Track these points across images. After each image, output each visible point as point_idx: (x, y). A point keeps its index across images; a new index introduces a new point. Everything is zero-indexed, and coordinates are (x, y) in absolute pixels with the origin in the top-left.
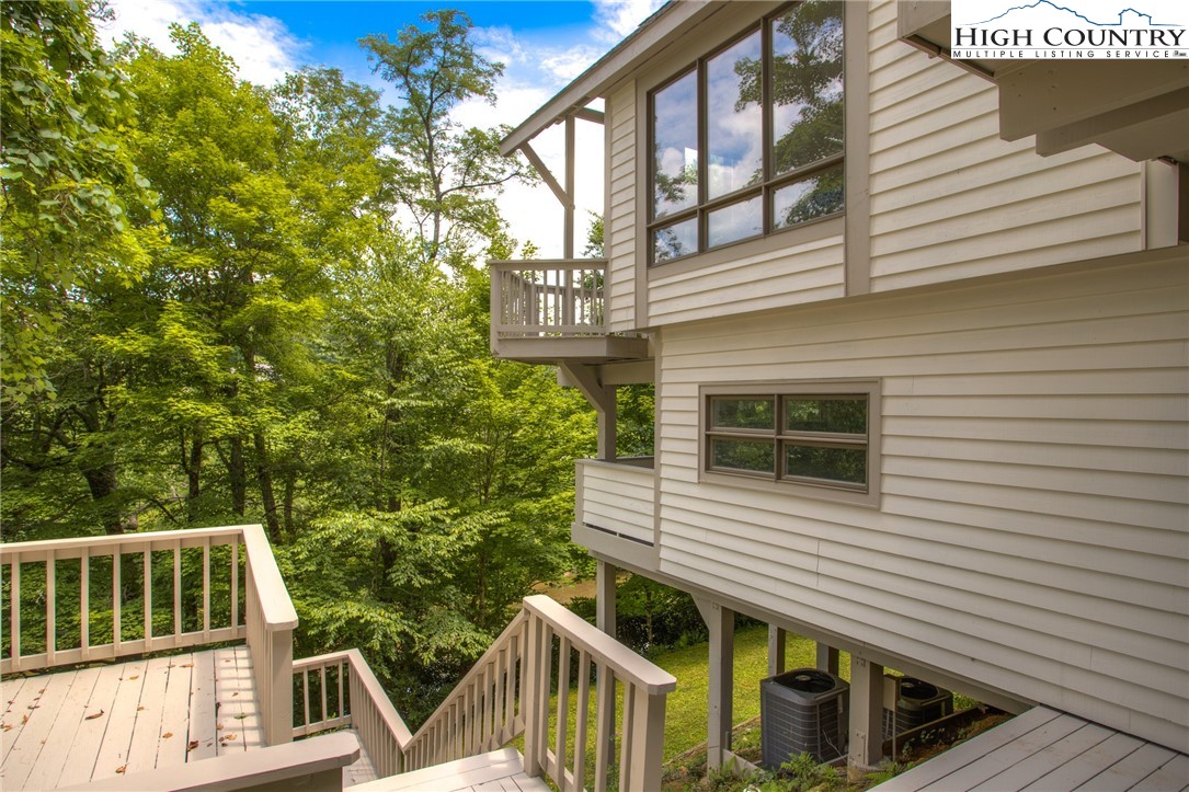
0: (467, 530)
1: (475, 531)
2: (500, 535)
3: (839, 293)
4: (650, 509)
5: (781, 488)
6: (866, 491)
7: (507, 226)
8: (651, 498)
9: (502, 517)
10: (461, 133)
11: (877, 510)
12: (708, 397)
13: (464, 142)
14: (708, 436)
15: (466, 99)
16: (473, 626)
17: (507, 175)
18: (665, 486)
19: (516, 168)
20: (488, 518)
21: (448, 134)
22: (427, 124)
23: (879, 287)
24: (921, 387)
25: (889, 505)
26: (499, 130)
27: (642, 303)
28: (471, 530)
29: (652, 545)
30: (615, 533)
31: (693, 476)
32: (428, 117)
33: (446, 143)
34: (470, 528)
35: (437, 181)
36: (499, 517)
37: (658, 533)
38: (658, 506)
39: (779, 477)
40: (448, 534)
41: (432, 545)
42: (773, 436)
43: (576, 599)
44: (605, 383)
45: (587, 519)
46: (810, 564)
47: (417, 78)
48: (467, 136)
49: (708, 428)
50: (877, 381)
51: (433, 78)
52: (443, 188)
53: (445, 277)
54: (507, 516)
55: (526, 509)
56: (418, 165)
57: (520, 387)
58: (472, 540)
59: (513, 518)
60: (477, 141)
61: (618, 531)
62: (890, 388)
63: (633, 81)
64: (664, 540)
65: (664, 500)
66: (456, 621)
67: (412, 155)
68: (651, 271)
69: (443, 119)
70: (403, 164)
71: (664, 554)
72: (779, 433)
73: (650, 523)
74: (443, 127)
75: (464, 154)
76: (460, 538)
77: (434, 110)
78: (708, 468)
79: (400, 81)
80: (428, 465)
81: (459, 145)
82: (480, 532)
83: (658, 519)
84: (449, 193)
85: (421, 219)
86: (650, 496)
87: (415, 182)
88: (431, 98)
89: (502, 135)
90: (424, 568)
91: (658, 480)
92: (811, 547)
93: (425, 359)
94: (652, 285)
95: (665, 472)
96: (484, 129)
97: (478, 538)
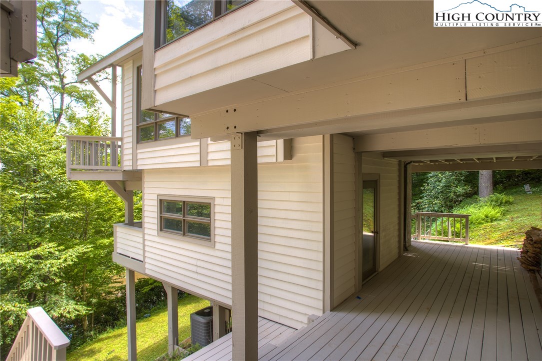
0: (70, 256)
1: (74, 256)
2: (89, 256)
3: (198, 164)
4: (141, 246)
5: (185, 238)
6: (210, 240)
7: (101, 103)
8: (142, 242)
9: (89, 248)
10: (76, 56)
11: (213, 247)
12: (161, 200)
13: (78, 60)
14: (161, 217)
15: (78, 38)
16: (75, 302)
17: (101, 78)
18: (147, 237)
19: (106, 75)
20: (81, 249)
21: (68, 54)
22: (55, 47)
23: (211, 164)
24: (225, 202)
25: (218, 246)
26: (96, 56)
27: (135, 159)
28: (72, 256)
29: (142, 262)
30: (129, 257)
31: (155, 233)
32: (56, 45)
33: (67, 59)
34: (71, 255)
35: (62, 78)
36: (88, 248)
37: (144, 257)
38: (144, 246)
39: (184, 234)
40: (60, 259)
41: (48, 266)
42: (182, 218)
43: (140, 279)
44: (127, 189)
45: (119, 251)
46: (194, 268)
48: (78, 57)
49: (161, 213)
50: (213, 199)
51: (58, 25)
52: (66, 81)
53: (66, 127)
54: (92, 247)
55: (102, 243)
56: (52, 67)
57: (100, 185)
58: (72, 261)
59: (96, 248)
60: (84, 60)
61: (131, 256)
62: (217, 201)
63: (132, 61)
64: (147, 260)
65: (147, 243)
66: (65, 301)
67: (48, 62)
68: (138, 145)
69: (66, 47)
70: (43, 66)
71: (147, 266)
72: (184, 216)
73: (141, 252)
74: (65, 51)
75: (77, 65)
76: (65, 260)
77: (60, 42)
78: (161, 230)
80: (48, 226)
81: (75, 61)
82: (77, 257)
83: (144, 251)
84: (70, 84)
85: (53, 97)
86: (141, 240)
87: (49, 76)
88: (57, 35)
89: (98, 59)
90: (45, 278)
91: (144, 235)
92: (194, 262)
93: (45, 173)
94: (138, 151)
95: (146, 231)
96: (88, 55)
97: (76, 260)
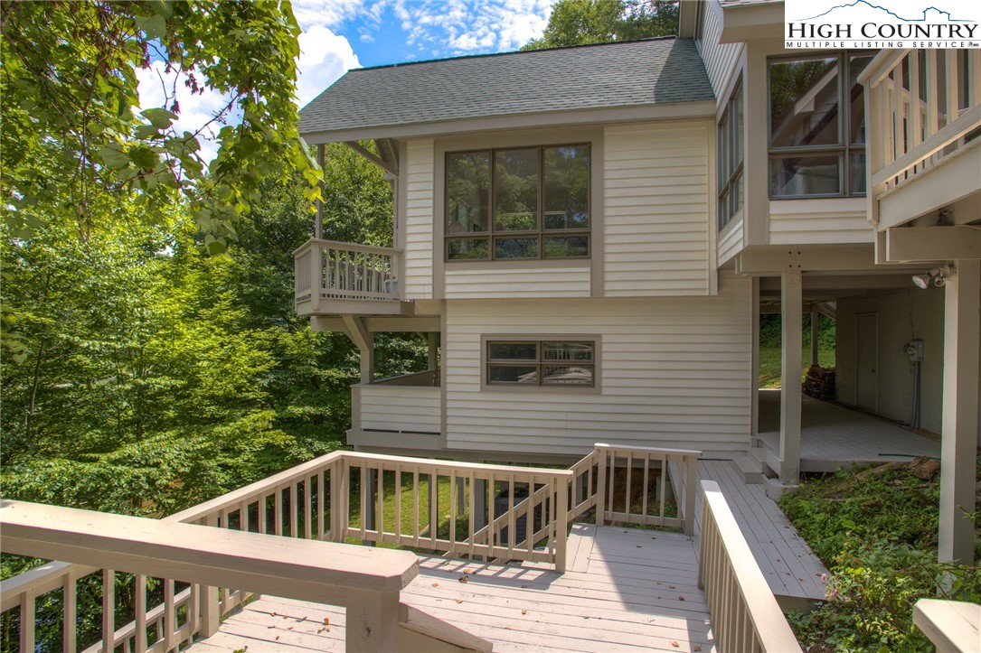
3: (585, 295)
4: (436, 412)
5: (543, 388)
6: (592, 385)
11: (599, 393)
12: (489, 342)
14: (489, 365)
23: (608, 295)
24: (619, 339)
25: (605, 391)
27: (438, 283)
29: (439, 434)
30: (398, 432)
31: (475, 388)
37: (445, 426)
38: (444, 409)
39: (540, 384)
42: (536, 363)
45: (364, 425)
46: (561, 424)
49: (489, 360)
50: (599, 336)
62: (605, 339)
63: (432, 141)
64: (451, 429)
65: (451, 404)
68: (448, 265)
71: (451, 437)
72: (541, 361)
73: (436, 420)
78: (488, 383)
83: (444, 417)
86: (436, 403)
91: (444, 393)
92: (561, 416)
94: (448, 273)
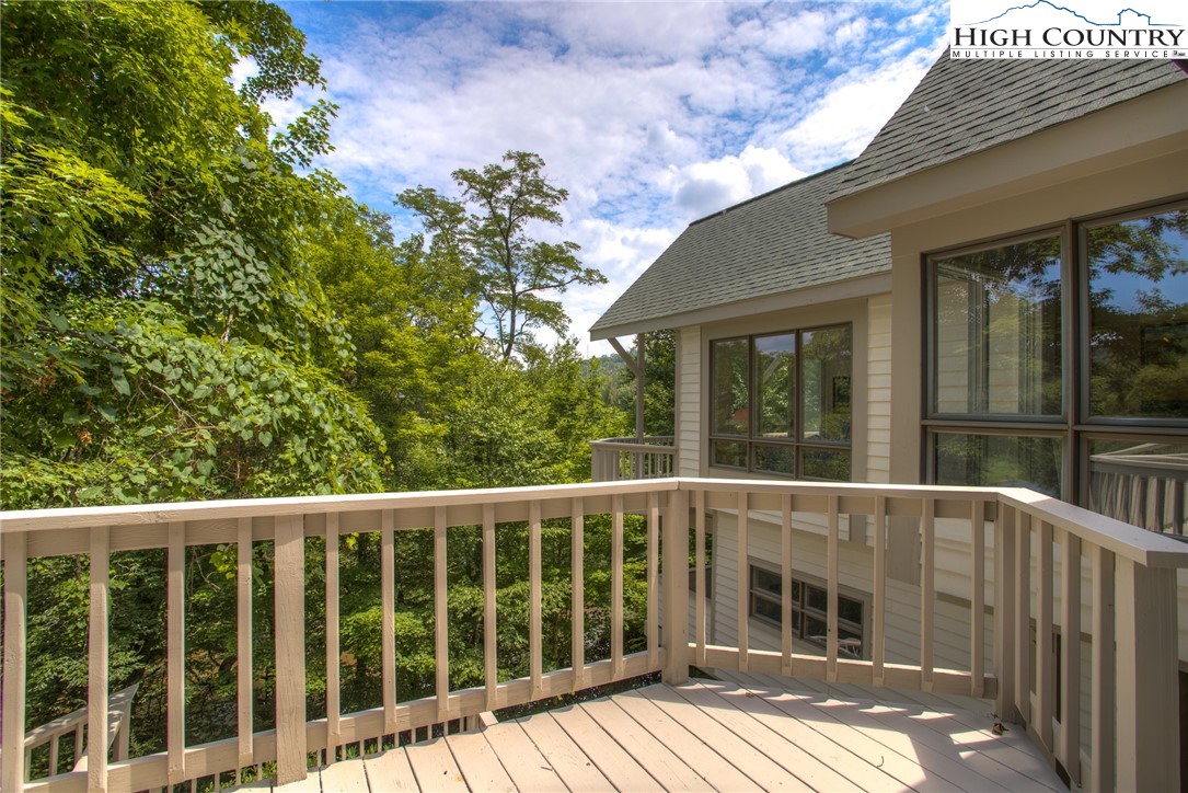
3: (844, 537)
10: (533, 246)
12: (753, 567)
13: (535, 253)
14: (751, 593)
18: (718, 618)
21: (522, 246)
22: (506, 236)
32: (507, 233)
33: (520, 253)
39: (802, 636)
42: (798, 608)
47: (497, 201)
48: (537, 248)
49: (751, 588)
50: (869, 596)
51: (512, 203)
60: (545, 253)
68: (712, 469)
69: (520, 234)
72: (803, 608)
74: (518, 241)
75: (534, 261)
77: (513, 228)
78: (751, 614)
79: (484, 201)
81: (531, 255)
84: (523, 293)
85: (500, 315)
88: (510, 218)
